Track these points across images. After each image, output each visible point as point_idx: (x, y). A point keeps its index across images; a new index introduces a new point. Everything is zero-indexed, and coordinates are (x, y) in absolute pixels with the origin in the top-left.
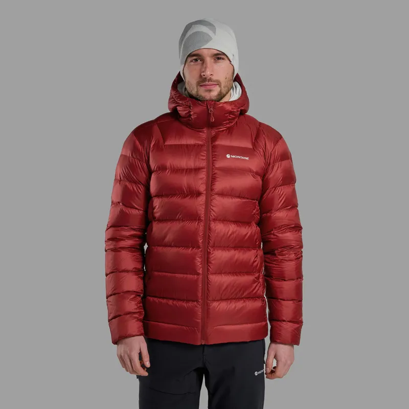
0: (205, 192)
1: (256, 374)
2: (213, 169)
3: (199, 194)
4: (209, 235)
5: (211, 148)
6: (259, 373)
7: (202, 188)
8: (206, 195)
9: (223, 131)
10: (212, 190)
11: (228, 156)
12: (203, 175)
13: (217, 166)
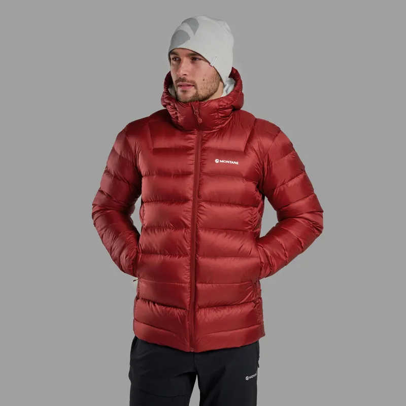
0: (192, 199)
1: (247, 378)
2: (200, 174)
3: (186, 200)
4: (196, 244)
5: (200, 151)
6: (251, 377)
7: (190, 194)
8: (194, 201)
9: (214, 132)
10: (199, 197)
11: (217, 161)
12: (190, 181)
13: (205, 170)
